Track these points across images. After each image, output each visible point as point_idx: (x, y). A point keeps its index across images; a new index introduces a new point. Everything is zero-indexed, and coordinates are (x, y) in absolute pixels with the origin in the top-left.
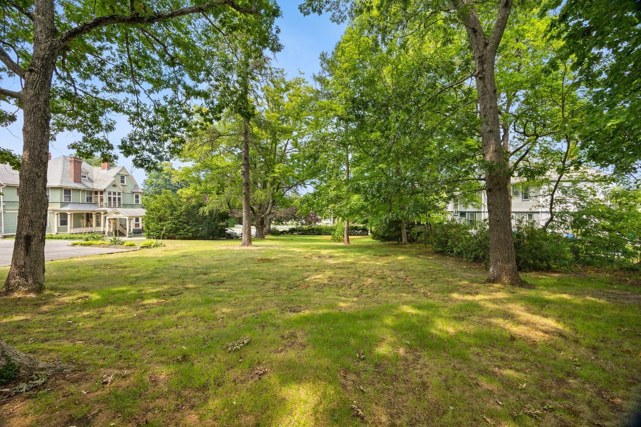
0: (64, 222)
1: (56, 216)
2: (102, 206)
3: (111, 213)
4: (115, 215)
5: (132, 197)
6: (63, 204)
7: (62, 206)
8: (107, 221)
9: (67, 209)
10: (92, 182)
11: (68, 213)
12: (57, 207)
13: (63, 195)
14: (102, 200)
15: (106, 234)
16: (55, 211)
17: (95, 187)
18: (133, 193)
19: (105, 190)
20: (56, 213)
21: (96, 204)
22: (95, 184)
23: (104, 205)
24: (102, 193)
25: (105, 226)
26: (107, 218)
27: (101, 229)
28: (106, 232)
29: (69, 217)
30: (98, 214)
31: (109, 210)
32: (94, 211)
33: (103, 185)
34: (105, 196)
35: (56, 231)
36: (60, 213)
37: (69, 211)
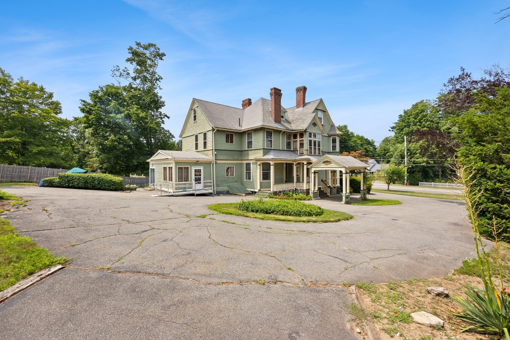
0: (266, 176)
1: (258, 167)
2: (302, 154)
3: (317, 163)
4: (323, 165)
5: (329, 141)
6: (266, 151)
7: (265, 154)
8: (312, 175)
9: (270, 156)
10: (290, 123)
11: (272, 163)
12: (259, 155)
13: (266, 139)
14: (302, 145)
15: (311, 195)
16: (257, 160)
17: (294, 128)
18: (329, 136)
19: (305, 131)
20: (259, 163)
21: (295, 151)
22: (293, 125)
23: (305, 152)
24: (302, 135)
25: (308, 182)
26: (313, 170)
27: (305, 186)
28: (311, 192)
29: (272, 168)
30: (300, 165)
31: (313, 159)
32: (295, 161)
33: (303, 124)
34: (306, 139)
35: (259, 188)
36: (263, 164)
37: (272, 160)
